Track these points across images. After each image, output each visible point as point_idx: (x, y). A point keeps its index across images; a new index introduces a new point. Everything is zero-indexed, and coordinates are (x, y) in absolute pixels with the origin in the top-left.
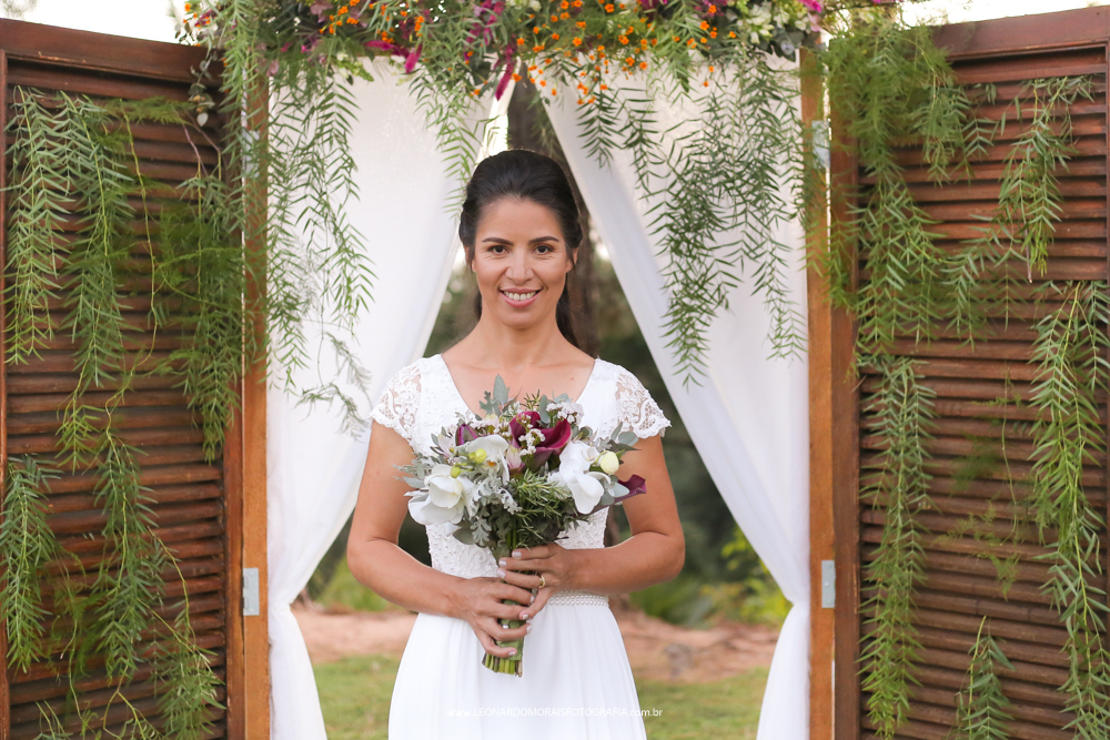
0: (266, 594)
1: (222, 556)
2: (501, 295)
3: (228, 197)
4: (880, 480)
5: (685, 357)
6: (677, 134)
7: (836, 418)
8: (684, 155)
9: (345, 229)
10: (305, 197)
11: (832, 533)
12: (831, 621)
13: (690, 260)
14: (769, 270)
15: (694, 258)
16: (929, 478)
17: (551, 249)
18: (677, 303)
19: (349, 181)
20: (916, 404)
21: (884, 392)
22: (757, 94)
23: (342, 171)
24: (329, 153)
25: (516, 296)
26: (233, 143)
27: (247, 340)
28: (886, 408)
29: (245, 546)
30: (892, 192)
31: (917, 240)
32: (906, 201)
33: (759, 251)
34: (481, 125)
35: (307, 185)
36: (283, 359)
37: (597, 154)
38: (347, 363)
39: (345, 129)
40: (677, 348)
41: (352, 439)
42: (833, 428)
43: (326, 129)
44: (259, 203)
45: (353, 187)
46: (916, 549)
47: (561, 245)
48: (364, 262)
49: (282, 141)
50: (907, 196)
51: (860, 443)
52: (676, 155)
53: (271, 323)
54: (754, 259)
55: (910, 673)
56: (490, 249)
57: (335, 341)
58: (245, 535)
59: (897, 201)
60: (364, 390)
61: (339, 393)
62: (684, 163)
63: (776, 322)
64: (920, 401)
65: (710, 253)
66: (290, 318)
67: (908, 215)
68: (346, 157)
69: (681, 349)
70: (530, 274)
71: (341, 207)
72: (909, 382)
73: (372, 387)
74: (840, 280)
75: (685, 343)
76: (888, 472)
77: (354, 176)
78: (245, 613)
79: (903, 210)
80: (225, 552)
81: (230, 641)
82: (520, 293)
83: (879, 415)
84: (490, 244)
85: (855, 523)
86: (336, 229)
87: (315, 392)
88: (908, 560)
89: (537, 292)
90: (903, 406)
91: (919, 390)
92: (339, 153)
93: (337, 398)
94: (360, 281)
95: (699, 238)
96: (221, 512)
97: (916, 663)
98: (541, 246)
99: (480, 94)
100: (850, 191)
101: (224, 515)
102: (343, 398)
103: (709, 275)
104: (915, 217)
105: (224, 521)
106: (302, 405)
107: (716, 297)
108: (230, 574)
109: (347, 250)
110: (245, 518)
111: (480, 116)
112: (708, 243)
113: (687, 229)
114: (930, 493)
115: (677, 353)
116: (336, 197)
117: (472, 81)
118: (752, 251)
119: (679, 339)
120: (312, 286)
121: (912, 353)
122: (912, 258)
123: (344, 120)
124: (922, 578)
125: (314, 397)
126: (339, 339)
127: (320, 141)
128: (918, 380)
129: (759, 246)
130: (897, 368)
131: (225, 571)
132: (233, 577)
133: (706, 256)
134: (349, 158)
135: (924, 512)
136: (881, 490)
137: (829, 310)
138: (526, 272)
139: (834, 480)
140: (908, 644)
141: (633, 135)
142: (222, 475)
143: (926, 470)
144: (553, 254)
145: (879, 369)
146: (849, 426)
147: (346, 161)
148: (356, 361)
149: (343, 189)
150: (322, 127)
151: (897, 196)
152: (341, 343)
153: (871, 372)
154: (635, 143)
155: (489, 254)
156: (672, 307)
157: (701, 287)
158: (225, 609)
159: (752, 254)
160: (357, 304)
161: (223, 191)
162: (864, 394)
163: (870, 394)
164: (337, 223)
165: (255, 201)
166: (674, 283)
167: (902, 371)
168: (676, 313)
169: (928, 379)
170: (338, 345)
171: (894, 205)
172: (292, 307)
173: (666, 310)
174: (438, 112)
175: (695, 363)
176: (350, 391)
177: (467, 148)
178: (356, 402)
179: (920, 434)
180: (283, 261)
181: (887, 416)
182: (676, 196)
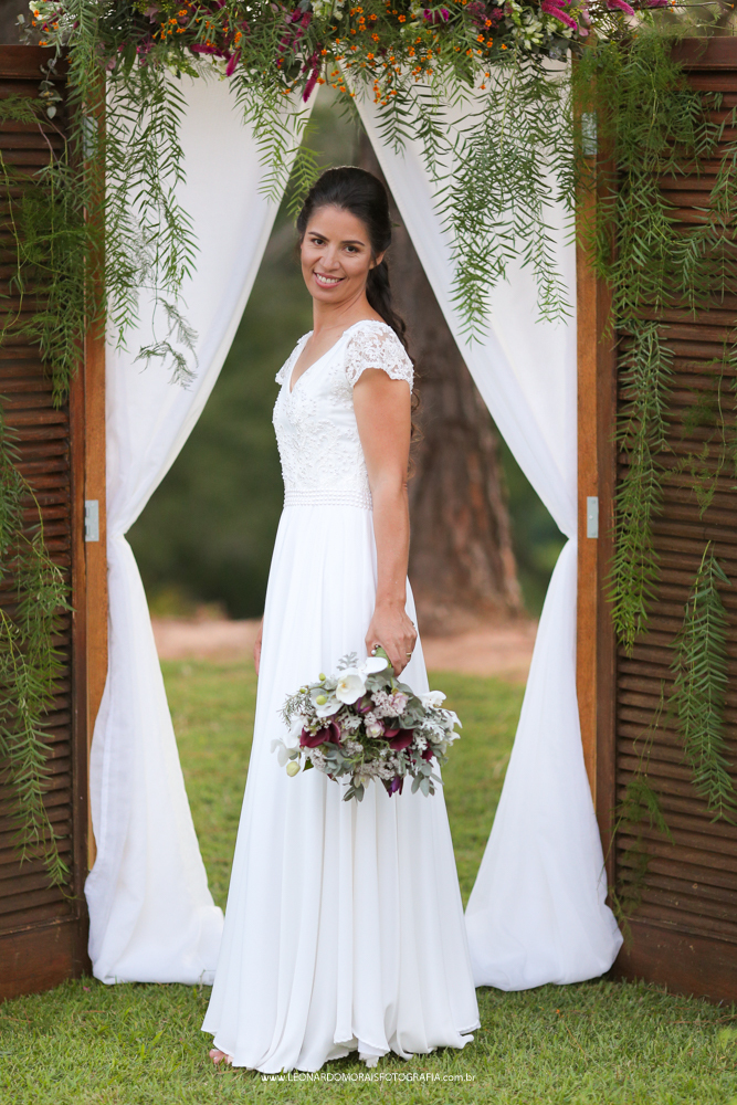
0: (105, 523)
1: (68, 489)
2: (314, 276)
3: (74, 180)
4: (629, 426)
5: (470, 318)
6: (461, 126)
7: (599, 373)
8: (468, 144)
9: (174, 210)
10: (140, 182)
11: (596, 473)
12: (593, 549)
13: (474, 235)
14: (536, 247)
15: (477, 233)
16: (668, 425)
17: (357, 250)
18: (463, 273)
19: (178, 168)
20: (658, 363)
21: (635, 351)
22: (533, 90)
23: (172, 159)
24: (161, 142)
25: (324, 279)
26: (78, 131)
27: (89, 303)
28: (636, 365)
29: (87, 481)
30: (640, 181)
31: (658, 224)
32: (651, 190)
33: (527, 231)
34: (292, 117)
35: (141, 171)
36: (117, 319)
37: (393, 142)
38: (178, 325)
39: (175, 122)
40: (463, 311)
41: (182, 388)
42: (597, 382)
43: (158, 122)
44: (100, 184)
45: (180, 173)
46: (654, 485)
47: (367, 249)
48: (189, 237)
49: (120, 130)
50: (652, 185)
51: (618, 395)
52: (460, 145)
53: (109, 289)
54: (522, 237)
55: (651, 591)
56: (313, 240)
57: (167, 306)
58: (88, 472)
59: (644, 189)
60: (191, 347)
61: (171, 350)
62: (467, 151)
63: (543, 291)
64: (661, 360)
65: (491, 229)
66: (126, 284)
67: (653, 201)
68: (174, 147)
69: (467, 312)
70: (337, 266)
71: (171, 190)
72: (654, 343)
73: (198, 345)
74: (601, 254)
75: (470, 307)
76: (635, 419)
77: (182, 163)
78: (88, 539)
79: (648, 197)
80: (70, 486)
81: (75, 562)
82: (327, 278)
83: (630, 371)
84: (313, 236)
85: (613, 464)
86: (167, 211)
87: (151, 349)
88: (647, 494)
89: (341, 279)
90: (648, 363)
91: (661, 350)
92: (169, 143)
93: (169, 354)
94: (185, 253)
95: (480, 216)
96: (67, 451)
97: (655, 582)
98: (351, 247)
99: (292, 89)
100: (612, 177)
101: (70, 453)
102: (174, 354)
103: (491, 248)
104: (658, 204)
105: (70, 459)
106: (140, 360)
107: (497, 267)
108: (75, 505)
109: (176, 228)
110: (87, 457)
111: (290, 110)
112: (487, 221)
113: (471, 208)
114: (667, 437)
115: (463, 315)
116: (166, 183)
117: (284, 79)
118: (522, 230)
119: (465, 302)
120: (147, 257)
121: (658, 318)
122: (653, 238)
123: (173, 114)
124: (659, 509)
125: (149, 353)
126: (170, 303)
127: (153, 132)
128: (661, 342)
129: (528, 227)
130: (646, 331)
131: (71, 502)
132: (77, 507)
133: (488, 231)
134: (178, 147)
135: (663, 454)
136: (629, 435)
137: (594, 279)
138: (333, 263)
139: (598, 427)
140: (648, 566)
141: (424, 126)
142: (68, 419)
143: (665, 418)
144: (358, 254)
145: (632, 332)
146: (610, 381)
147: (175, 150)
148: (185, 323)
149: (173, 174)
150: (154, 122)
151: (644, 185)
152: (172, 307)
153: (626, 334)
154: (426, 133)
155: (311, 244)
156: (459, 275)
157: (483, 259)
158: (71, 535)
159: (522, 232)
160: (182, 274)
161: (69, 174)
162: (620, 352)
163: (625, 353)
164: (168, 205)
165: (96, 182)
166: (460, 255)
167: (648, 334)
168: (462, 281)
169: (670, 340)
170: (170, 308)
171: (640, 193)
172: (128, 275)
173: (453, 278)
174: (254, 110)
175: (477, 325)
176: (180, 348)
177: (279, 139)
178: (185, 357)
179: (659, 388)
180: (120, 234)
181: (636, 371)
182: (462, 180)
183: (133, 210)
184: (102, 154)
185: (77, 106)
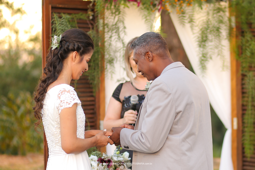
29: (100, 116)
51: (242, 91)
58: (100, 113)
77: (126, 31)
80: (96, 117)
85: (241, 109)
92: (122, 25)
96: (95, 107)
105: (96, 110)
110: (100, 109)
116: (122, 36)
131: (96, 121)
132: (98, 123)
139: (236, 100)
142: (95, 99)
146: (240, 87)
149: (123, 33)
162: (243, 79)
172: (112, 60)
183: (113, 43)
184: (104, 28)
185: (97, 16)
